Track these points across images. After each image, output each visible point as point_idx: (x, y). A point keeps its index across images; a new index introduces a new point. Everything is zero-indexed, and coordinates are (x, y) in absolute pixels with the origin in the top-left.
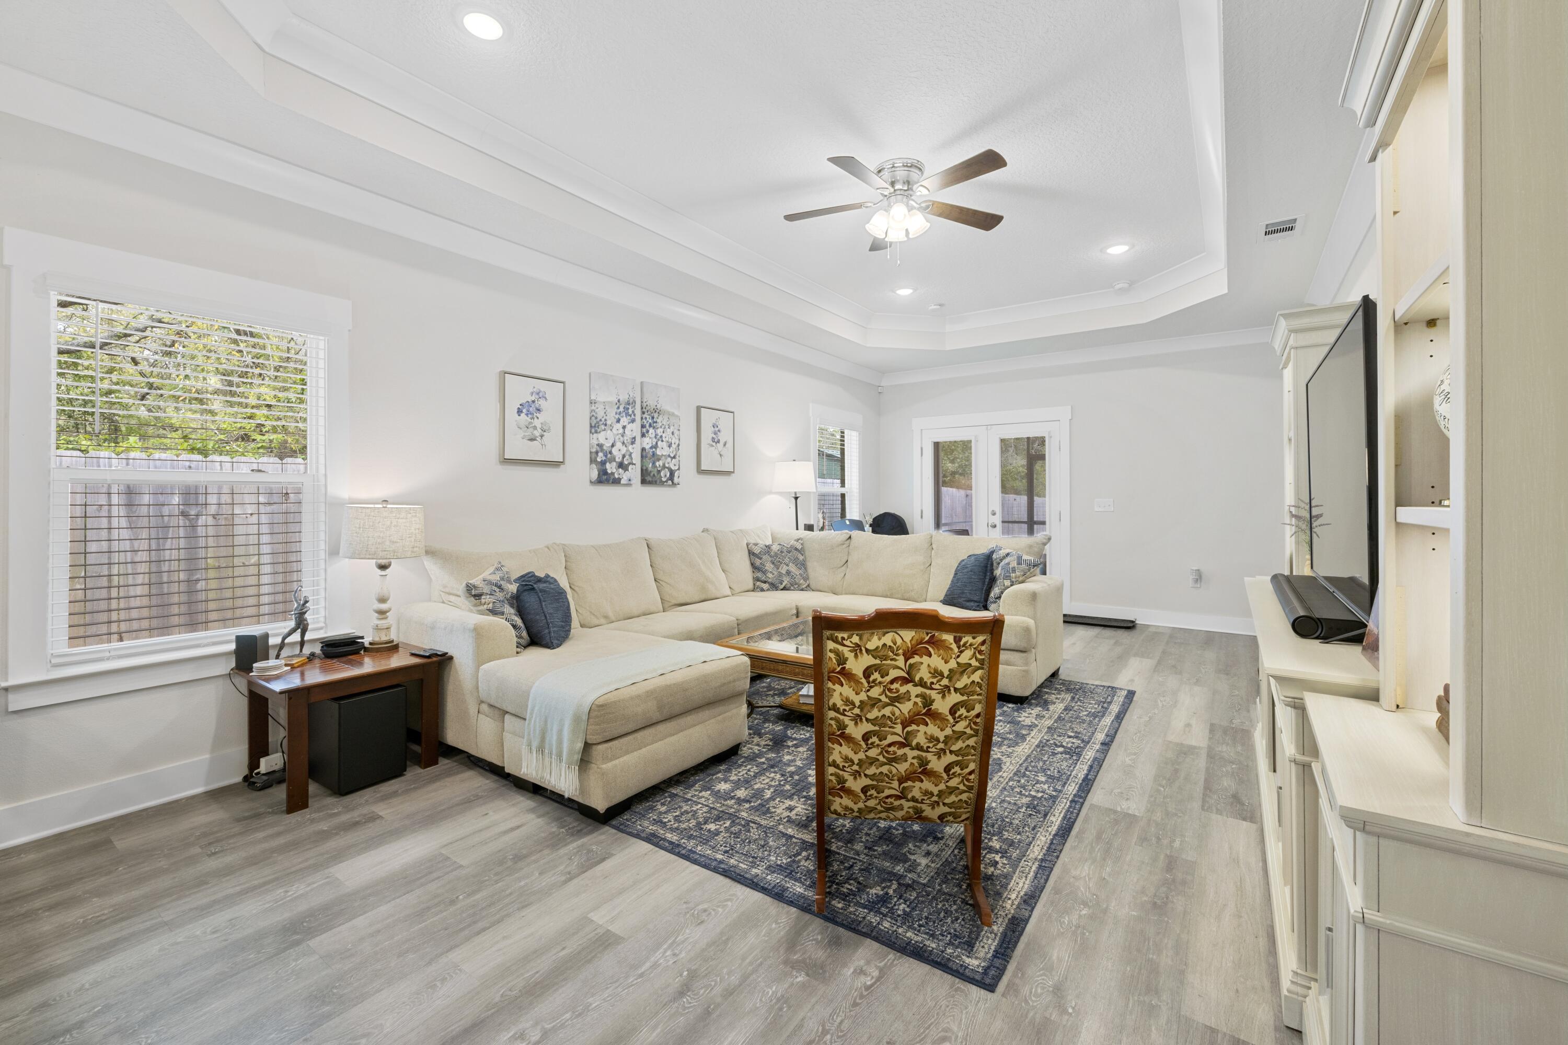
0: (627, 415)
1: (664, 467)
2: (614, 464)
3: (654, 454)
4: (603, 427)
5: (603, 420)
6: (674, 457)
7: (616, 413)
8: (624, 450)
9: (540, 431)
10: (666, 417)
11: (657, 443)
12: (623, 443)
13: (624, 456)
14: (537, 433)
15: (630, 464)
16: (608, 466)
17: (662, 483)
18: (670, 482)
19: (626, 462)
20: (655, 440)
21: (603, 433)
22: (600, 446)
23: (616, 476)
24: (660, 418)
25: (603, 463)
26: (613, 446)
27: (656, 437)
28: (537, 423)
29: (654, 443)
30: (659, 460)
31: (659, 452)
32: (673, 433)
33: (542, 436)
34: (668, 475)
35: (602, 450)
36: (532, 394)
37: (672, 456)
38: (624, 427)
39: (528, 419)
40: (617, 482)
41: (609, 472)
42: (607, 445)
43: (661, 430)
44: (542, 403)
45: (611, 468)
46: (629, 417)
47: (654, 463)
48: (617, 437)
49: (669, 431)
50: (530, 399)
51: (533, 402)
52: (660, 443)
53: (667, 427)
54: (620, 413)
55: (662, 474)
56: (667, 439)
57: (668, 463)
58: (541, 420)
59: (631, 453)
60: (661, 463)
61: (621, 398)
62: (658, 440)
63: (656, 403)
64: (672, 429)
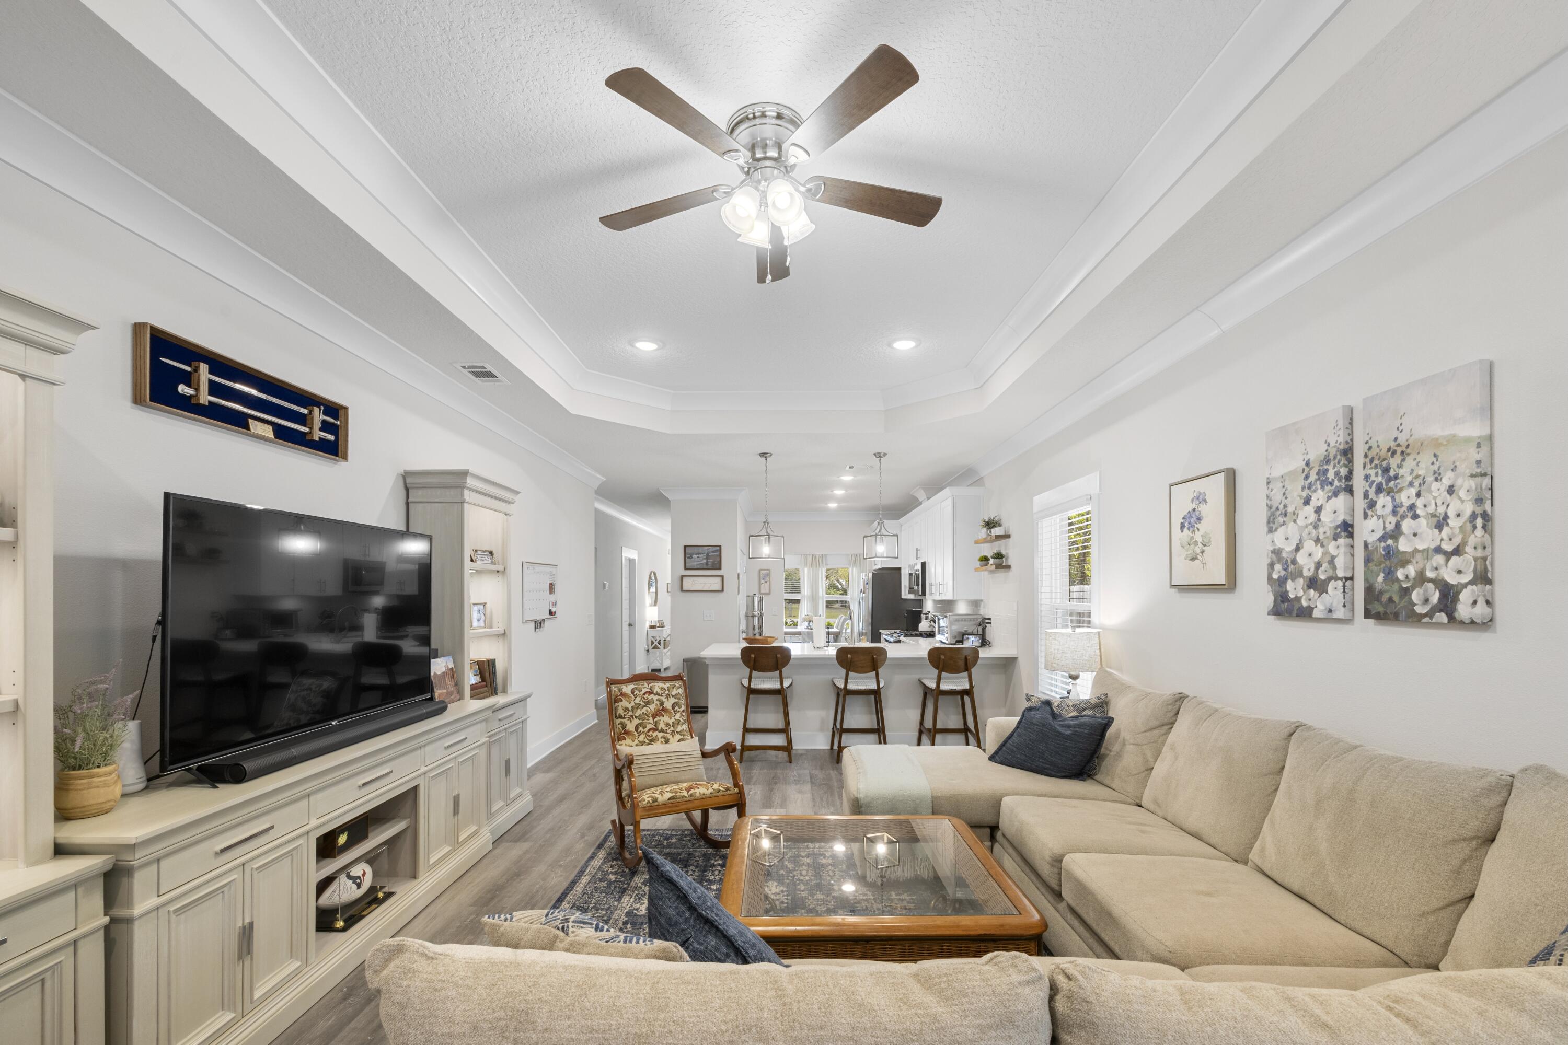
0: (1325, 482)
1: (1421, 579)
2: (1301, 581)
3: (1392, 552)
4: (1281, 519)
5: (1281, 507)
6: (1457, 551)
7: (1303, 488)
8: (1318, 553)
9: (1200, 545)
10: (1426, 459)
11: (1398, 526)
12: (1317, 541)
13: (1318, 565)
14: (1199, 549)
15: (1330, 579)
16: (1290, 585)
18: (1444, 617)
19: (1322, 577)
20: (1393, 520)
21: (1281, 530)
22: (1277, 552)
23: (1304, 603)
24: (1409, 463)
25: (1282, 582)
26: (1298, 549)
27: (1394, 512)
28: (1198, 536)
29: (1390, 527)
30: (1404, 563)
31: (1404, 545)
32: (1451, 490)
33: (1202, 552)
34: (1435, 598)
35: (1280, 559)
36: (1192, 500)
37: (1448, 547)
38: (1318, 510)
39: (1190, 534)
40: (1305, 614)
41: (1292, 595)
42: (1289, 548)
43: (1413, 491)
44: (1203, 508)
45: (1295, 588)
46: (1328, 488)
47: (1390, 573)
48: (1306, 531)
49: (1438, 489)
50: (1190, 507)
51: (1194, 510)
52: (1407, 525)
53: (1430, 479)
54: (1311, 486)
55: (1416, 596)
56: (1431, 509)
57: (1436, 569)
58: (1202, 531)
59: (1333, 558)
60: (1411, 570)
61: (1312, 457)
62: (1403, 517)
63: (1395, 434)
64: (1446, 481)
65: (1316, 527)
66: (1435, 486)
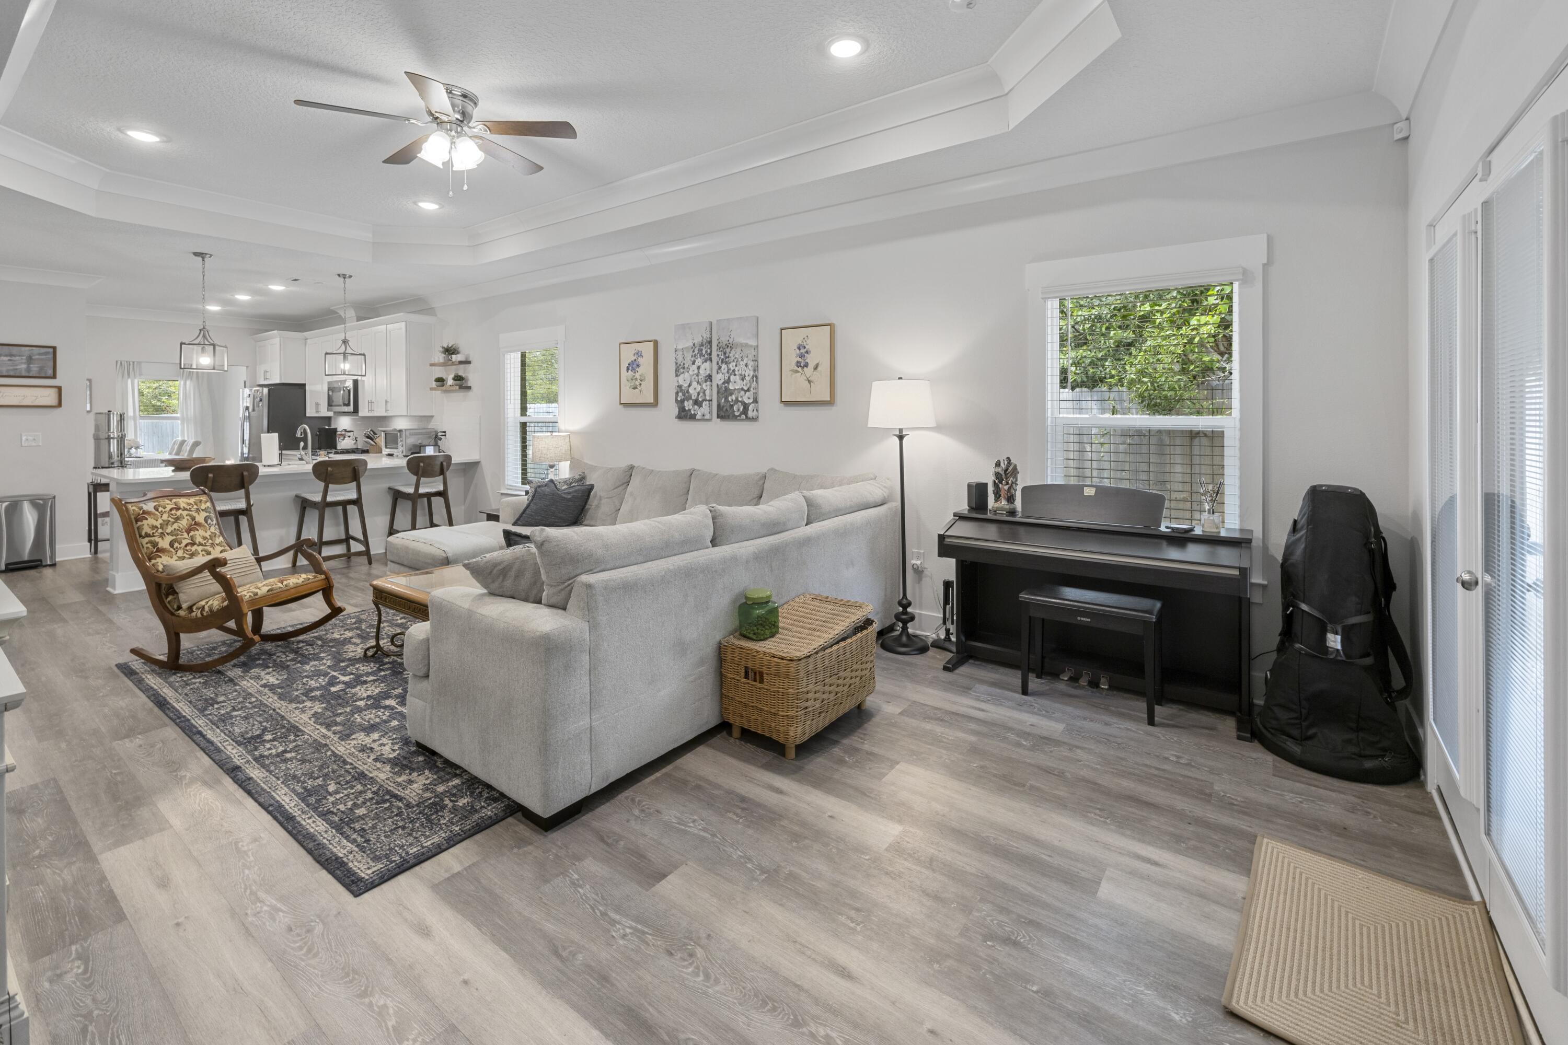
0: (702, 355)
1: (737, 401)
2: (691, 402)
3: (727, 389)
4: (682, 370)
5: (682, 364)
6: (748, 390)
7: (692, 356)
8: (698, 388)
9: (639, 381)
10: (739, 351)
11: (729, 378)
12: (698, 382)
13: (699, 394)
14: (637, 383)
15: (703, 400)
16: (686, 403)
17: (735, 418)
18: (743, 417)
19: (700, 399)
20: (727, 375)
21: (682, 376)
22: (680, 387)
23: (692, 412)
24: (733, 352)
25: (682, 401)
26: (690, 385)
27: (728, 372)
28: (637, 376)
29: (726, 378)
30: (731, 394)
31: (731, 387)
32: (746, 365)
33: (640, 385)
34: (741, 409)
35: (681, 390)
36: (636, 354)
37: (745, 388)
38: (699, 368)
40: (693, 417)
41: (687, 409)
42: (686, 385)
43: (734, 364)
44: (640, 360)
45: (688, 405)
46: (703, 358)
47: (726, 399)
48: (693, 377)
49: (742, 364)
50: (633, 358)
51: (635, 360)
52: (732, 378)
53: (740, 360)
54: (695, 356)
55: (735, 408)
56: (740, 372)
57: (742, 397)
58: (639, 373)
59: (705, 390)
60: (734, 397)
61: (696, 342)
62: (731, 374)
63: (728, 338)
64: (745, 362)
65: (697, 376)
66: (741, 363)
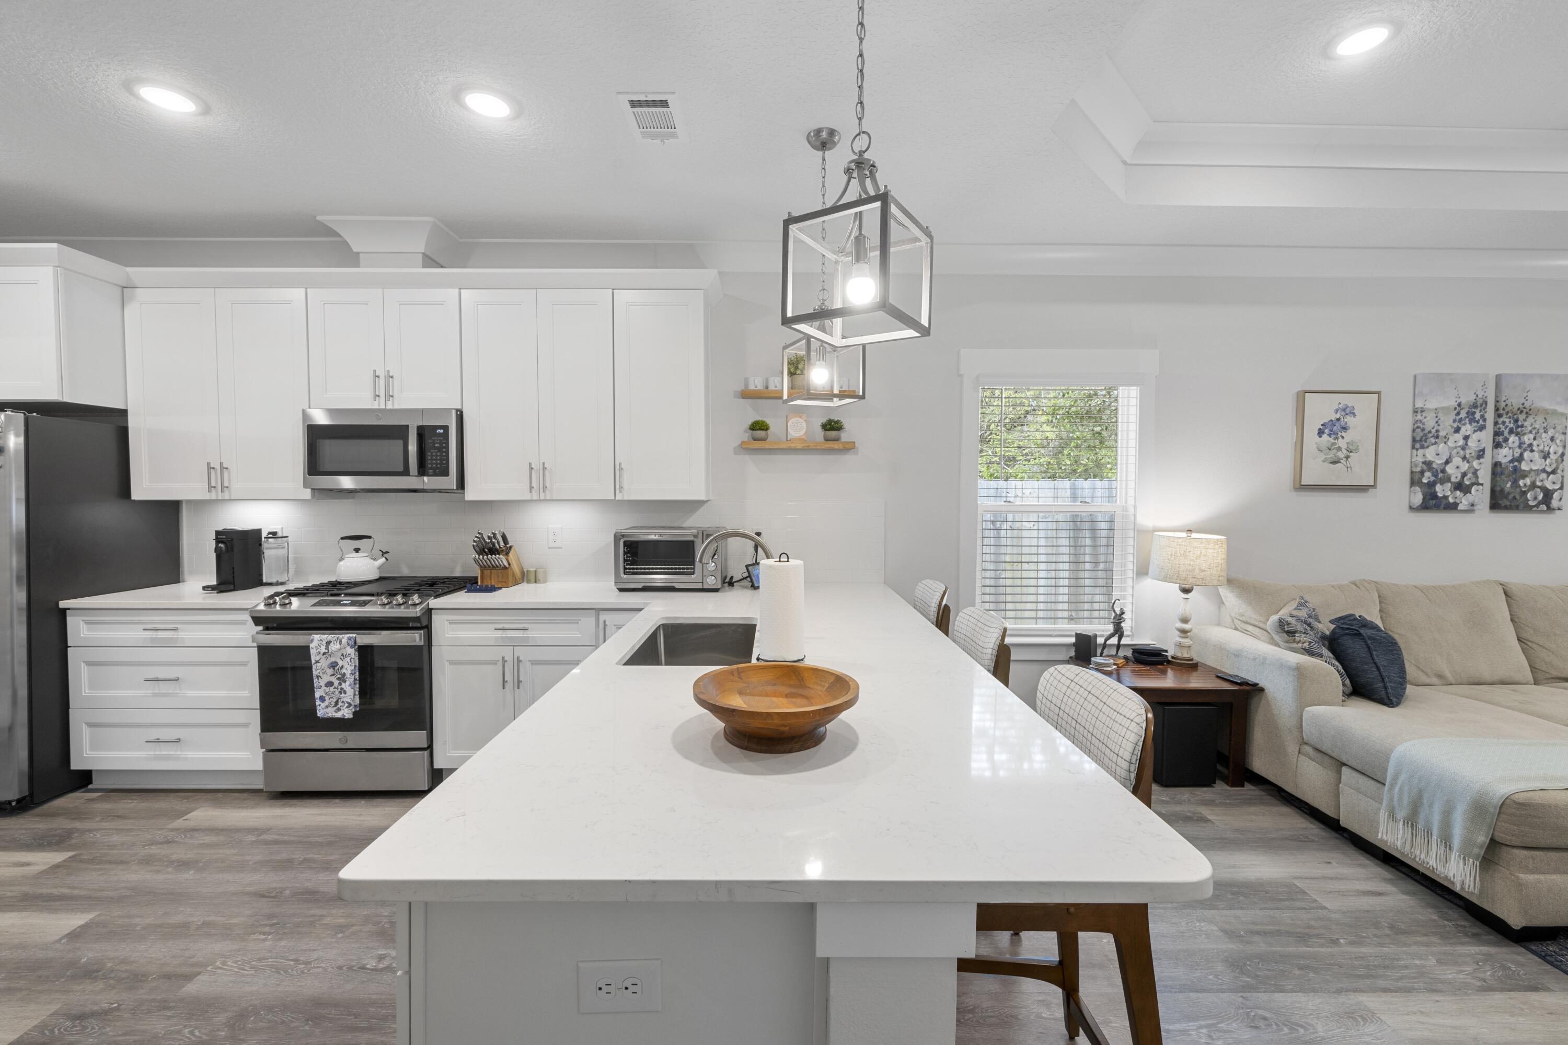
0: (1472, 420)
1: (1533, 486)
3: (1515, 469)
4: (1433, 440)
5: (1434, 431)
6: (1554, 472)
7: (1454, 421)
8: (1465, 466)
9: (1345, 452)
10: (1540, 419)
11: (1521, 455)
12: (1464, 458)
13: (1464, 475)
14: (1341, 455)
15: (1473, 484)
16: (1438, 488)
17: (1528, 508)
18: (1544, 507)
19: (1468, 483)
20: (1518, 451)
21: (1432, 448)
22: (1428, 464)
23: (1451, 500)
24: (1530, 420)
26: (1447, 462)
27: (1520, 447)
28: (1342, 443)
29: (1517, 455)
30: (1524, 477)
31: (1524, 466)
32: (1552, 439)
33: (1347, 457)
34: (1541, 497)
35: (1430, 469)
36: (1337, 411)
37: (1549, 470)
38: (1466, 438)
39: (1332, 440)
40: (1452, 507)
41: (1440, 495)
42: (1439, 461)
43: (1532, 436)
44: (1349, 420)
45: (1441, 490)
46: (1474, 424)
47: (1515, 482)
48: (1455, 451)
49: (1545, 437)
50: (1334, 417)
51: (1338, 420)
52: (1527, 455)
53: (1542, 431)
54: (1460, 421)
55: (1529, 495)
56: (1541, 448)
57: (1542, 481)
58: (1347, 439)
59: (1476, 470)
60: (1528, 481)
61: (1463, 401)
62: (1525, 450)
63: (1523, 401)
64: (1551, 433)
65: (1463, 449)
66: (1544, 435)
